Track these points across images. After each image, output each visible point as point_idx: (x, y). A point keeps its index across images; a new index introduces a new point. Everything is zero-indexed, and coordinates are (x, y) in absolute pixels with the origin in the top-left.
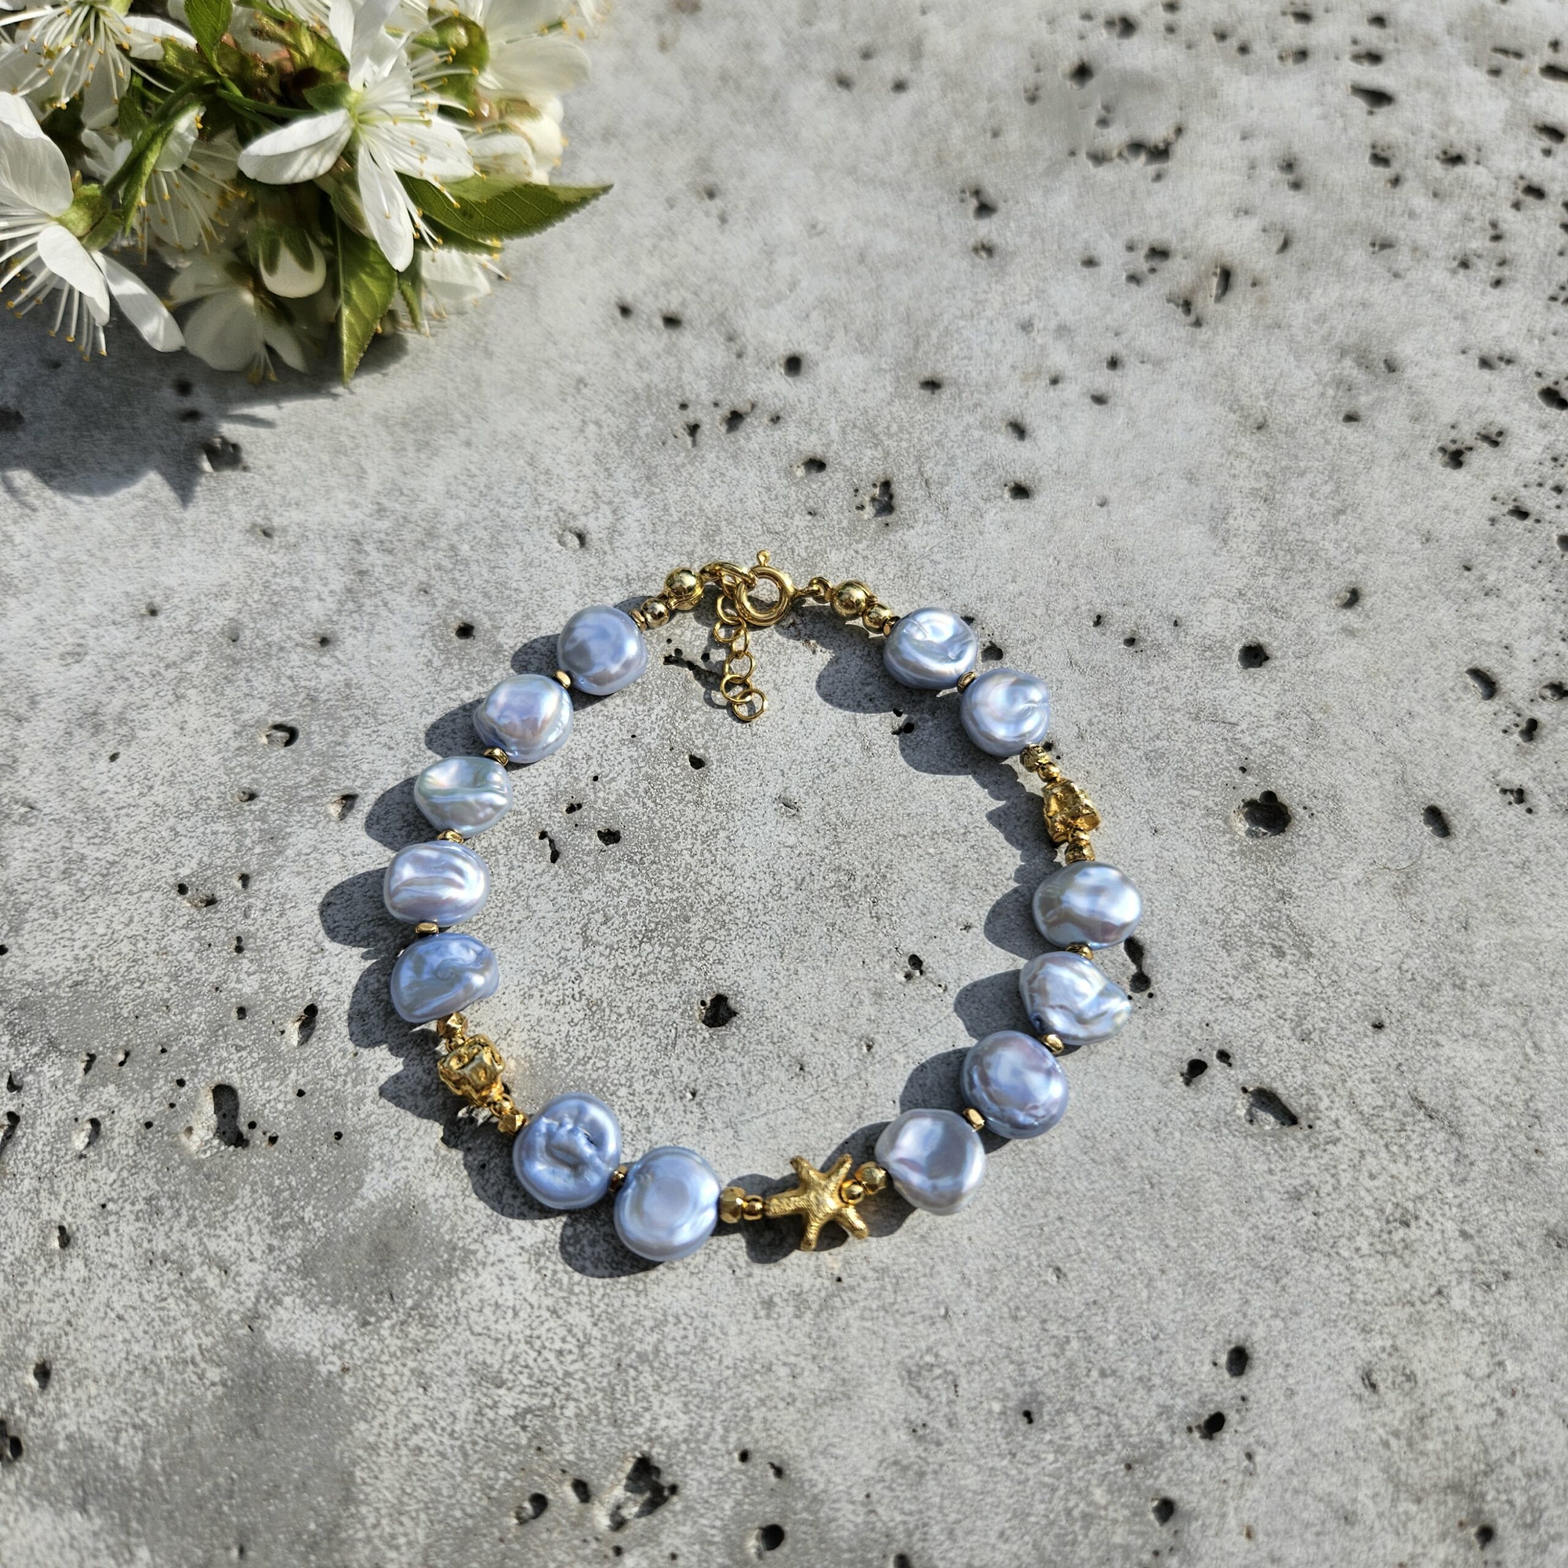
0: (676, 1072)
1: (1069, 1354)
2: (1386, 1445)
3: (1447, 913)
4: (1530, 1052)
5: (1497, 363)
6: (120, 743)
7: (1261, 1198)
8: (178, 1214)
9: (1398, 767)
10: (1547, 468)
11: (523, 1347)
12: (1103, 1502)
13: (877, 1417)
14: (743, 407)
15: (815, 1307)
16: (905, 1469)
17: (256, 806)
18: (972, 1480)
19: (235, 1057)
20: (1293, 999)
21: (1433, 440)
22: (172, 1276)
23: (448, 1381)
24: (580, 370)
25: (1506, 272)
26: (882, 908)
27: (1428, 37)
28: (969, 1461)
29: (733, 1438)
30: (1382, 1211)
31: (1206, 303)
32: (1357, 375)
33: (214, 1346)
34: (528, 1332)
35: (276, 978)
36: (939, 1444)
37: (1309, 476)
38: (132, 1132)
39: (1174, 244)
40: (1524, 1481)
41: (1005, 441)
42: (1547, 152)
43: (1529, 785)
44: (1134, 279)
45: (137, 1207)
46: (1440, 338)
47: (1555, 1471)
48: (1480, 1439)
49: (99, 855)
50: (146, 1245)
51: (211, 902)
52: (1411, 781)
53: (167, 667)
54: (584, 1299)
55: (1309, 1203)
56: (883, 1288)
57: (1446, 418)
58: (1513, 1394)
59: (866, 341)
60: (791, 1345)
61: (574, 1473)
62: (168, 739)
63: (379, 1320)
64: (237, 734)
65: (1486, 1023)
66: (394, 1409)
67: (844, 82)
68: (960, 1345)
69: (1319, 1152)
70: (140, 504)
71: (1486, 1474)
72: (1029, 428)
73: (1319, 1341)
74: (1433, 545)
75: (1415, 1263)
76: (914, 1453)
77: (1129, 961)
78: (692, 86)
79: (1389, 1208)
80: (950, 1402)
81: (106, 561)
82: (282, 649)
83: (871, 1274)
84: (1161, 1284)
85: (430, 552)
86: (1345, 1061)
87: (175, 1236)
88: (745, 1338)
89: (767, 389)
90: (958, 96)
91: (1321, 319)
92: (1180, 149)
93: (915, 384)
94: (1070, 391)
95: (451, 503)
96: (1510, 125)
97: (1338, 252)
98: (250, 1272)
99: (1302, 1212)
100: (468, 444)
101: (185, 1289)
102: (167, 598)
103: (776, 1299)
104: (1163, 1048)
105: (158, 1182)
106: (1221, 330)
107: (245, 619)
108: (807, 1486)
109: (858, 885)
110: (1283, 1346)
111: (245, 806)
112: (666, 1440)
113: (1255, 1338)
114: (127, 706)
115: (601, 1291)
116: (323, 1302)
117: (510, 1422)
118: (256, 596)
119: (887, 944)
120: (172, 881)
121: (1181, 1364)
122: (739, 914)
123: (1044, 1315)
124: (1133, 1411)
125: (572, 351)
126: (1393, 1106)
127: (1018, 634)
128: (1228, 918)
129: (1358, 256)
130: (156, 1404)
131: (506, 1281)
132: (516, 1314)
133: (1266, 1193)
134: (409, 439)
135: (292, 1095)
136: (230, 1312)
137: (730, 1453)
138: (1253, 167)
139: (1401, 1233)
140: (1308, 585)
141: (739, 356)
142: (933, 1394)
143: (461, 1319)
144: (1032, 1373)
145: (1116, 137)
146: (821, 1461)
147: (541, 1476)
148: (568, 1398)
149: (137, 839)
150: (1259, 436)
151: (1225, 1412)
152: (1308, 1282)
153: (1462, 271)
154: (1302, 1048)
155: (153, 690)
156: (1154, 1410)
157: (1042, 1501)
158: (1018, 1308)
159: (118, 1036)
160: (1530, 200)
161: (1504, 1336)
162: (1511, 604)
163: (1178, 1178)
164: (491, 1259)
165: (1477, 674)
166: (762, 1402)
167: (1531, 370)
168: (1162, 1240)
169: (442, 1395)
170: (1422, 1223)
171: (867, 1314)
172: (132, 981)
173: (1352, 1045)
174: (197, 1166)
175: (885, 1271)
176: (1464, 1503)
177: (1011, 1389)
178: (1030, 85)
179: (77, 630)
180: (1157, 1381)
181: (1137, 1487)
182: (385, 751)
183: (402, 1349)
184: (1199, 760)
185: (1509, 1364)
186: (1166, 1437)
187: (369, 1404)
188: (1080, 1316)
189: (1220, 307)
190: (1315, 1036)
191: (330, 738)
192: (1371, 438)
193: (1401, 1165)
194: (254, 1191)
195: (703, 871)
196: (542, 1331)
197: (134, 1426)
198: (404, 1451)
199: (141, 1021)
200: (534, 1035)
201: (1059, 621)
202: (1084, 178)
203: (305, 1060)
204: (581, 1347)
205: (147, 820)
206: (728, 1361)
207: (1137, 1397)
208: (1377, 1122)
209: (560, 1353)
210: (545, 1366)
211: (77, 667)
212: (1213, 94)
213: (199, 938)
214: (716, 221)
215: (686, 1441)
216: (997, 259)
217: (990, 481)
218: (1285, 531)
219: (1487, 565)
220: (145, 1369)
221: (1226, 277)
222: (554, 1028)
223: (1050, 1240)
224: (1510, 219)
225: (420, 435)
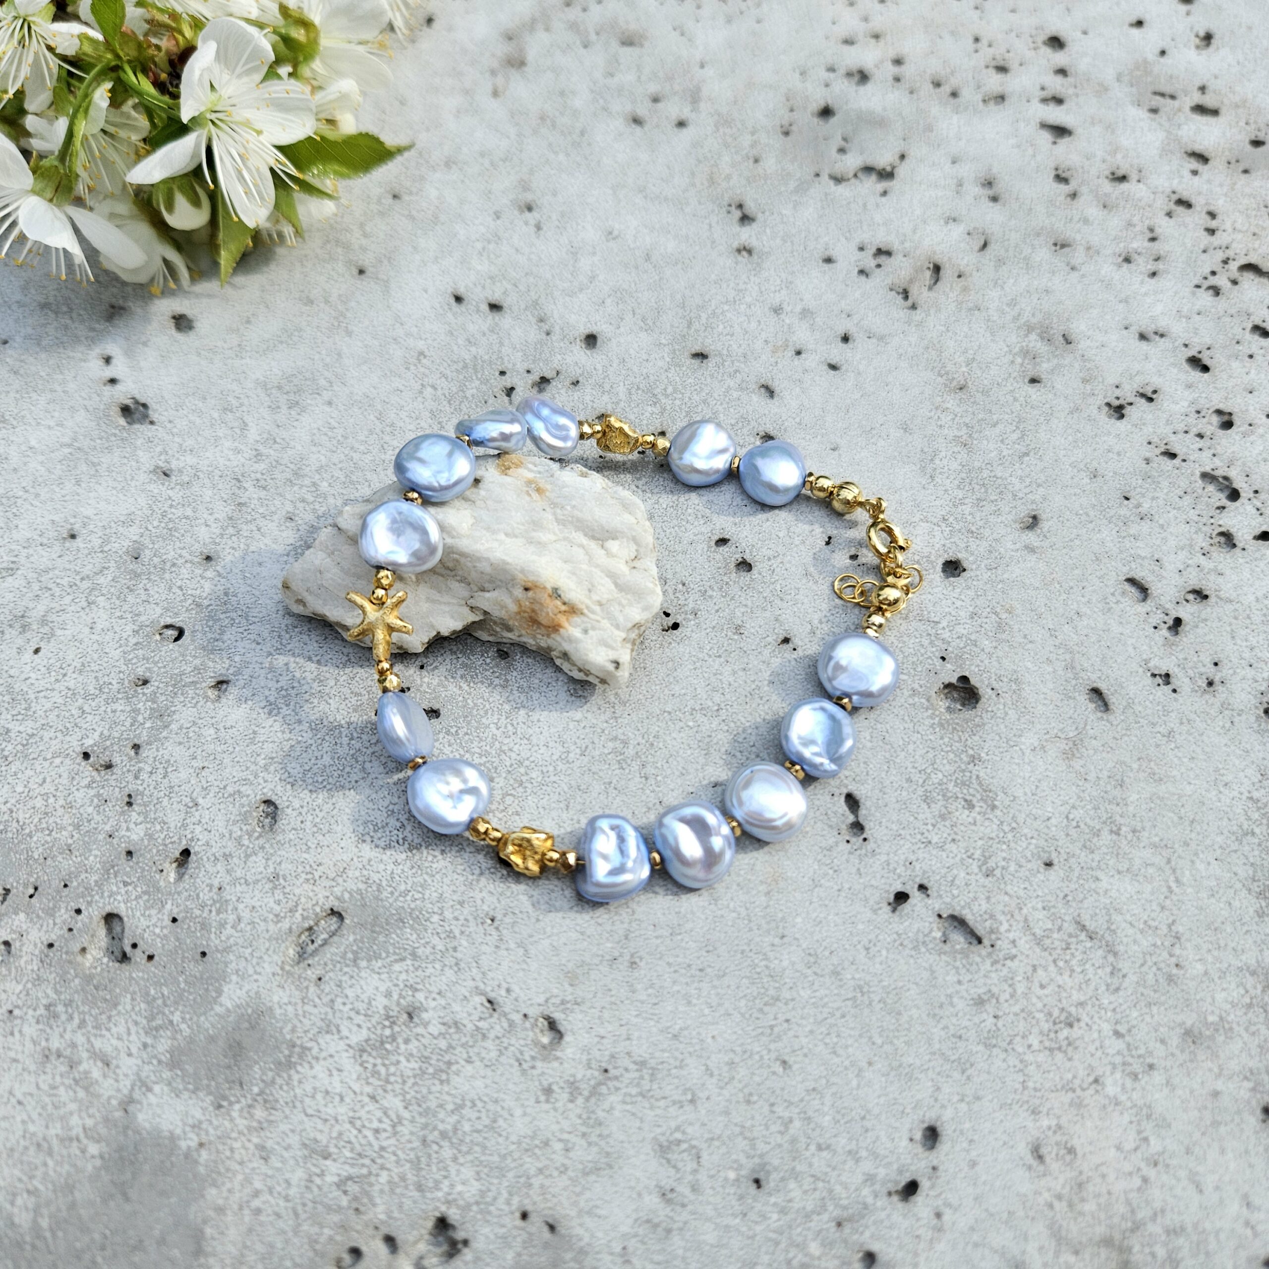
0: (479, 902)
1: (792, 1131)
2: (1051, 1206)
3: (1106, 773)
4: (1173, 885)
5: (1153, 336)
6: (42, 639)
7: (952, 1004)
8: (71, 1018)
9: (1068, 656)
10: (1192, 419)
11: (348, 1126)
12: (817, 1253)
13: (633, 1184)
14: (548, 375)
15: (586, 1093)
16: (656, 1226)
17: (148, 690)
18: (711, 1237)
19: (123, 891)
20: (980, 843)
21: (1100, 397)
22: (64, 1069)
23: (286, 1154)
24: (421, 345)
25: (1160, 266)
26: (650, 770)
27: (1101, 84)
28: (709, 1219)
29: (515, 1201)
30: (1050, 1014)
31: (920, 293)
32: (1041, 347)
33: (96, 1124)
34: (351, 1114)
35: (158, 827)
36: (683, 1206)
37: (1000, 427)
38: (37, 952)
39: (896, 246)
40: (1163, 1238)
41: (758, 400)
42: (1195, 173)
43: (1174, 671)
44: (862, 272)
45: (38, 1012)
46: (1108, 317)
47: (1190, 1229)
48: (1128, 1202)
49: (21, 729)
50: (43, 1043)
51: (109, 766)
52: (1079, 667)
53: (82, 579)
54: (397, 1087)
55: (990, 1008)
56: (642, 1078)
57: (1112, 380)
58: (1156, 1164)
59: (650, 322)
60: (565, 1124)
61: (385, 1230)
62: (81, 636)
63: (231, 1104)
64: (135, 632)
65: (1137, 862)
66: (240, 1177)
67: (637, 121)
68: (704, 1125)
69: (999, 966)
70: (67, 450)
71: (1133, 1231)
72: (777, 390)
73: (997, 1121)
74: (1099, 479)
75: (1076, 1057)
76: (662, 1212)
77: (848, 812)
78: (517, 124)
79: (1056, 1013)
80: (695, 1171)
81: (37, 495)
82: (174, 565)
83: (632, 1067)
84: (868, 1074)
85: (296, 488)
86: (1021, 893)
87: (68, 1036)
88: (527, 1119)
89: (569, 360)
90: (728, 131)
91: (1013, 303)
92: (902, 171)
93: (687, 354)
94: (810, 360)
95: (314, 449)
96: (1165, 151)
97: (1027, 251)
98: (128, 1065)
99: (985, 1016)
100: (330, 403)
101: (75, 1080)
102: (85, 525)
103: (555, 1087)
104: (873, 882)
105: (57, 992)
106: (932, 311)
107: (147, 542)
108: (574, 1240)
109: (630, 751)
110: (967, 1125)
111: (139, 689)
112: (461, 1203)
113: (944, 1119)
114: (49, 610)
115: (412, 1081)
116: (186, 1089)
117: (334, 1188)
118: (156, 523)
119: (653, 799)
120: (79, 749)
121: (884, 1139)
122: (534, 775)
123: (772, 1100)
124: (843, 1178)
125: (415, 330)
126: (1060, 929)
127: (764, 551)
128: (929, 777)
129: (1043, 254)
130: (46, 1174)
131: (335, 1073)
132: (342, 1099)
133: (955, 1000)
134: (283, 399)
135: (167, 922)
136: (109, 1098)
137: (512, 1213)
138: (960, 184)
139: (1066, 1032)
140: (997, 512)
141: (548, 334)
142: (680, 1165)
143: (298, 1104)
144: (761, 1147)
145: (852, 162)
146: (587, 1220)
147: (358, 1232)
148: (382, 1168)
149: (52, 716)
150: (961, 394)
151: (919, 1179)
152: (989, 1073)
153: (1125, 265)
154: (987, 882)
155: (71, 597)
156: (860, 1178)
157: (766, 1253)
158: (751, 1094)
159: (30, 874)
160: (1180, 209)
161: (1149, 1117)
162: (1162, 526)
163: (884, 987)
164: (324, 1054)
165: (1132, 581)
166: (540, 1171)
167: (1180, 342)
168: (870, 1038)
169: (279, 1165)
170: (1082, 1024)
171: (628, 1099)
172: (43, 830)
173: (1027, 879)
174: (88, 979)
175: (642, 1064)
176: (1114, 1255)
177: (743, 1160)
178: (785, 123)
179: (11, 551)
180: (864, 1153)
181: (845, 1241)
182: (254, 645)
183: (249, 1128)
184: (907, 651)
185: (1152, 1141)
186: (870, 1200)
187: (219, 1173)
188: (802, 1100)
189: (932, 294)
190: (998, 872)
191: (209, 635)
192: (1050, 396)
193: (1066, 977)
194: (133, 999)
195: (506, 741)
196: (362, 1113)
197: (28, 1192)
198: (246, 1212)
199: (49, 861)
200: (365, 873)
201: (797, 541)
202: (826, 194)
203: (179, 893)
204: (394, 1127)
205: (60, 701)
206: (514, 1138)
207: (847, 1167)
208: (1047, 942)
209: (377, 1131)
210: (363, 1142)
211: (10, 579)
212: (929, 128)
213: (98, 795)
214: (533, 229)
215: (477, 1203)
216: (755, 257)
217: (745, 431)
218: (981, 469)
219: (1143, 496)
220: (39, 1145)
221: (937, 269)
222: (382, 867)
223: (779, 1038)
224: (1164, 226)
225: (292, 396)
